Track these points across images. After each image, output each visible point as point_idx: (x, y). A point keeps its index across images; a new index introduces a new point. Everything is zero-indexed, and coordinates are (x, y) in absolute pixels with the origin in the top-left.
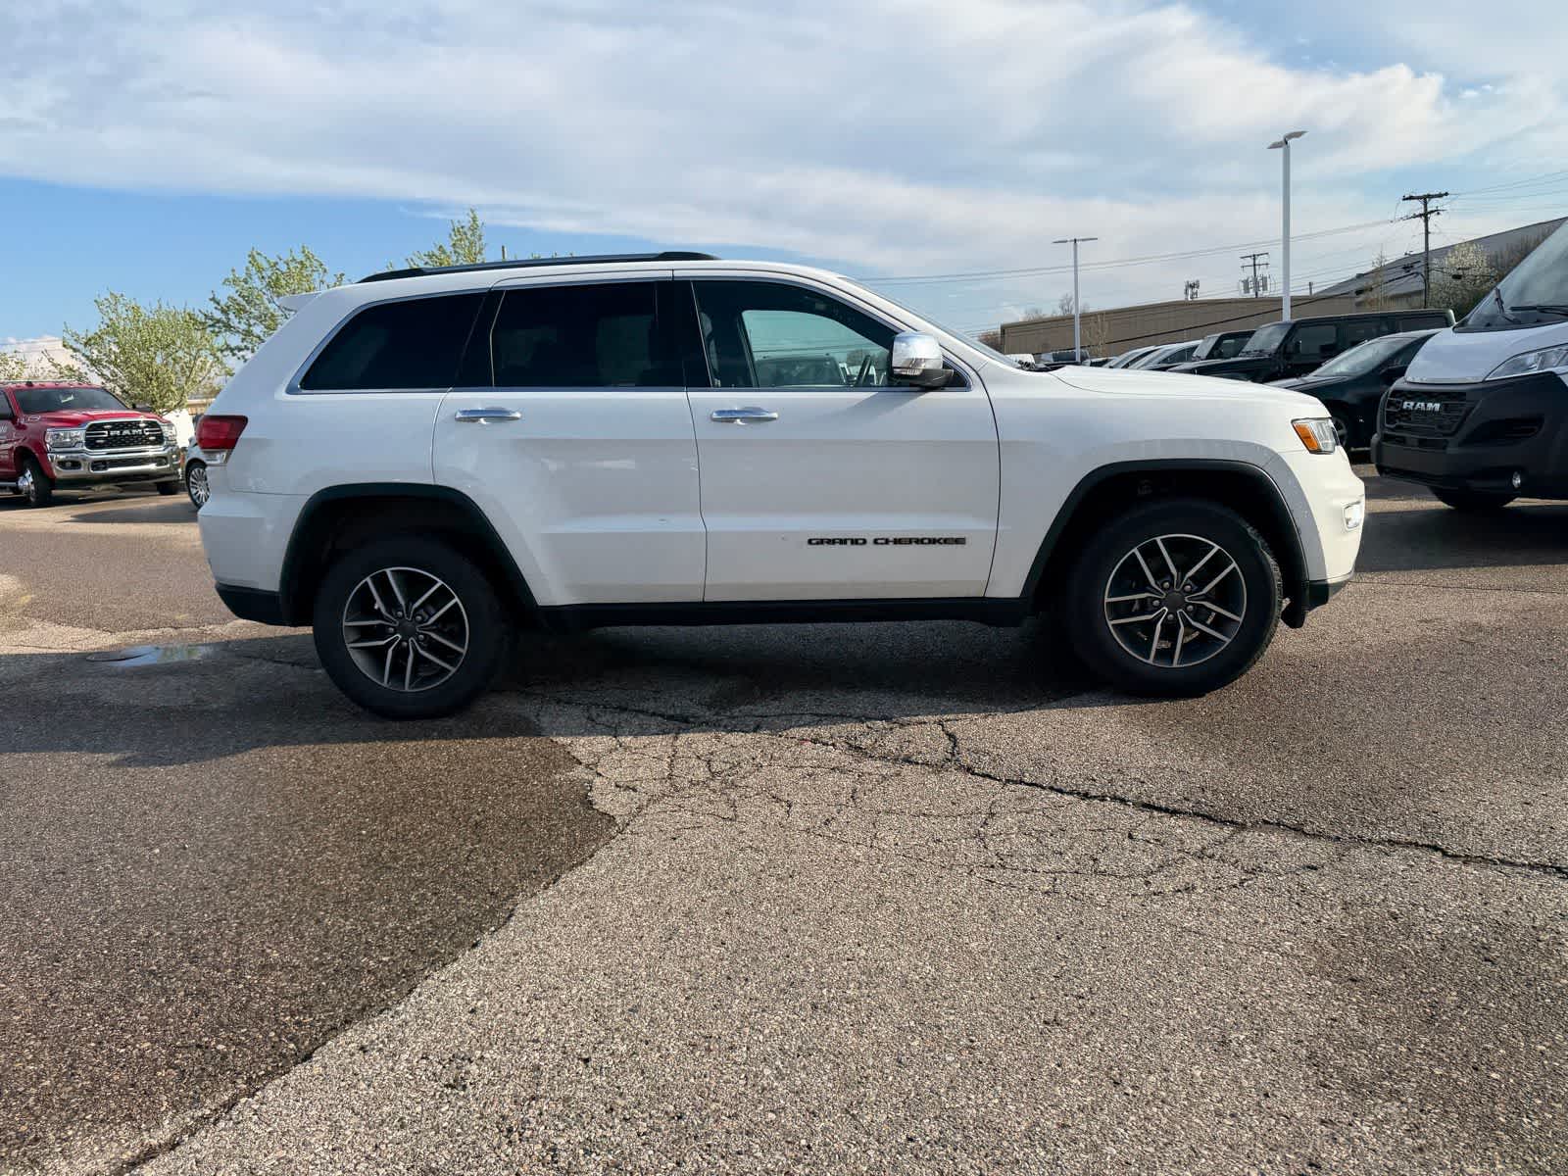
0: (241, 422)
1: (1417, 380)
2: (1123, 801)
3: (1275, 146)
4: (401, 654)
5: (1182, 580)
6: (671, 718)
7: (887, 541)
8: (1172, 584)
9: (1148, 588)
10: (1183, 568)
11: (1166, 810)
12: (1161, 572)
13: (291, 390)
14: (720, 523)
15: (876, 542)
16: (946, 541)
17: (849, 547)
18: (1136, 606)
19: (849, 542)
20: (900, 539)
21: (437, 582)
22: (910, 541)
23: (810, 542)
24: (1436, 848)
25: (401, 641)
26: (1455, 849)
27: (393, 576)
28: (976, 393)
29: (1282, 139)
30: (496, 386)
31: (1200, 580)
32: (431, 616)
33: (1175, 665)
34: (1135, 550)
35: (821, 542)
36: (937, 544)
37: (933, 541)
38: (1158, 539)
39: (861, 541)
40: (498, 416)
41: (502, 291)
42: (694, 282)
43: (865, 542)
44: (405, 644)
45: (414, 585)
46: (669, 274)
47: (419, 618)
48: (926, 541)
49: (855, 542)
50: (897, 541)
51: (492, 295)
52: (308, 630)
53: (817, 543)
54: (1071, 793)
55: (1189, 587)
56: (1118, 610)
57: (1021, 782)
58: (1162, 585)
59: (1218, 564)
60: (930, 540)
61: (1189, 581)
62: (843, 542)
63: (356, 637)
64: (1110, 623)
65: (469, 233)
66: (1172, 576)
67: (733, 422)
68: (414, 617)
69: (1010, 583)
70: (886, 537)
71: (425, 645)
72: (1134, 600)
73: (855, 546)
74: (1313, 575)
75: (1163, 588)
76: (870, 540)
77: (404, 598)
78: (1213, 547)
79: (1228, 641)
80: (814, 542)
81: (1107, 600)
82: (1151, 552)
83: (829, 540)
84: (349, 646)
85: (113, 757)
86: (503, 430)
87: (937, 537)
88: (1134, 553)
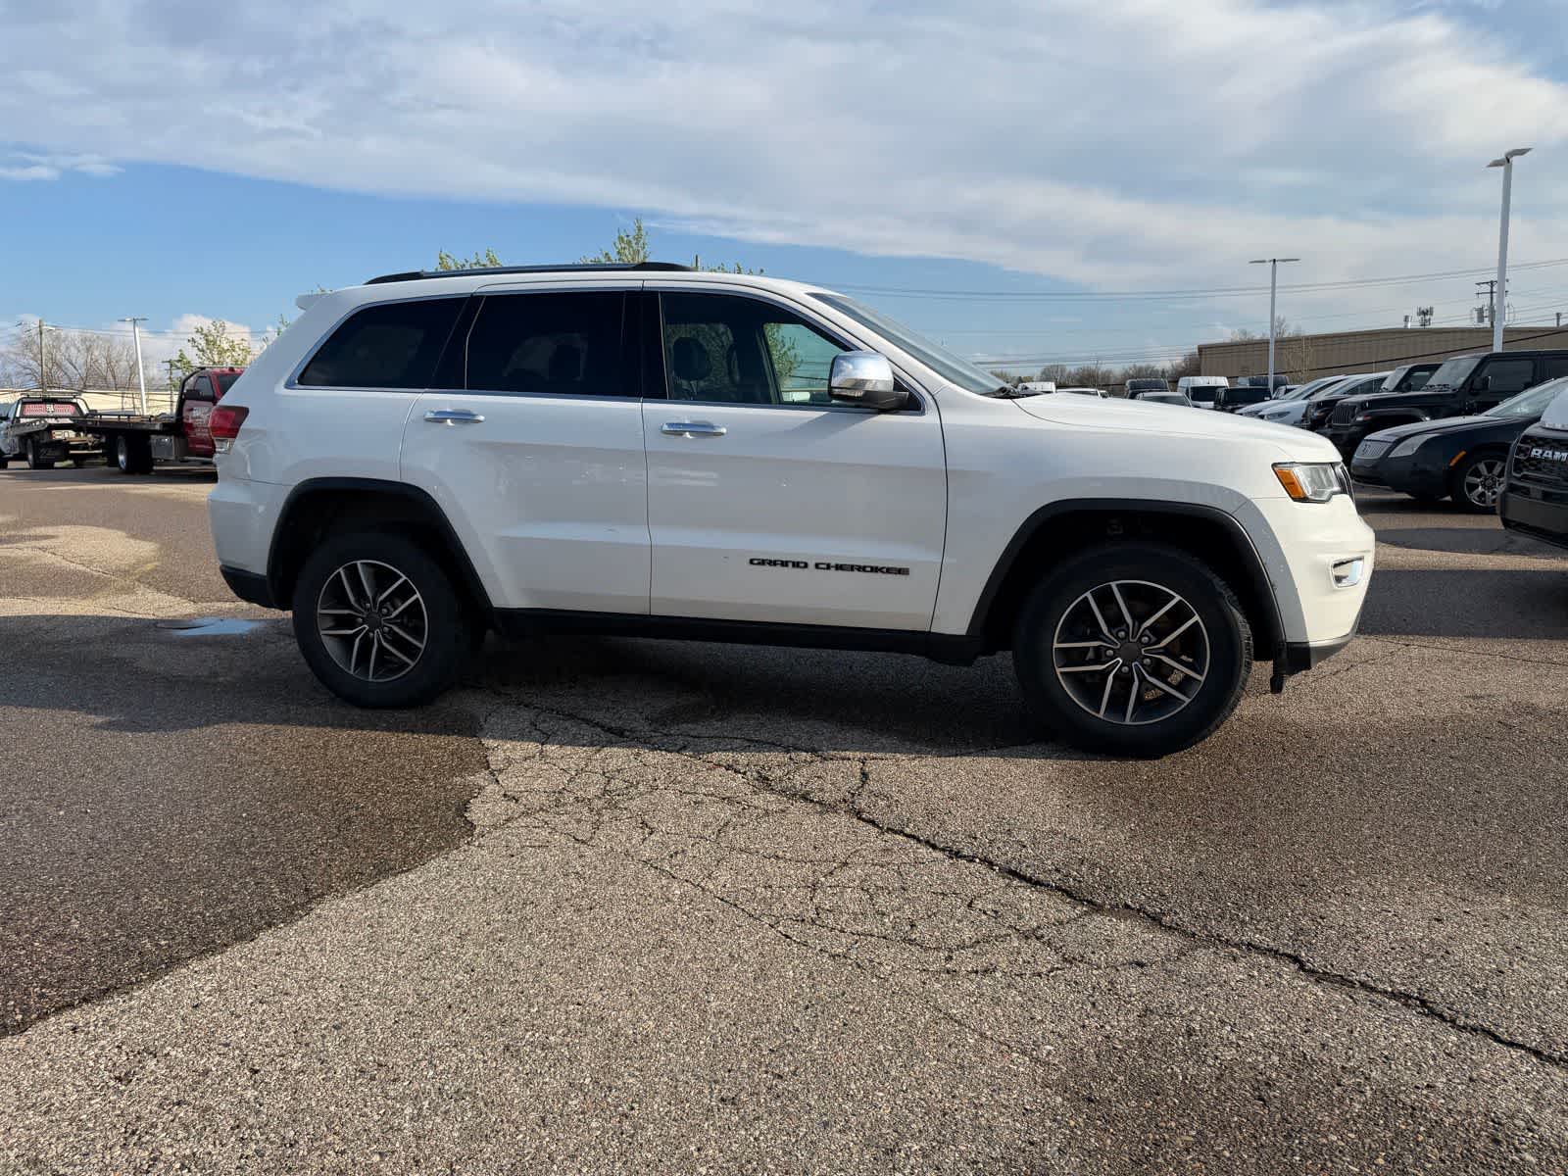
0: (243, 412)
1: (1559, 426)
2: (991, 864)
3: (1496, 164)
4: (367, 643)
5: (1139, 628)
6: (610, 730)
7: (829, 567)
8: (1127, 633)
9: (1102, 636)
10: (1139, 618)
11: (1029, 880)
12: (1116, 621)
13: (289, 385)
14: (667, 537)
15: (817, 566)
16: (889, 571)
18: (1091, 655)
19: (790, 565)
20: (841, 565)
21: (401, 577)
22: (852, 568)
23: (751, 562)
24: (1295, 959)
25: (369, 631)
26: (1317, 964)
27: (363, 568)
28: (929, 418)
29: (1503, 157)
30: (468, 388)
31: (1159, 631)
32: (395, 609)
33: (1128, 721)
34: (1088, 594)
35: (762, 562)
36: (880, 574)
37: (875, 570)
38: (1113, 585)
39: (802, 565)
40: (464, 418)
41: (483, 297)
42: (661, 293)
43: (806, 565)
44: (371, 634)
45: (382, 579)
46: (639, 284)
47: (385, 611)
48: (869, 569)
49: (796, 565)
50: (839, 567)
51: (473, 300)
52: (289, 614)
53: (759, 564)
54: (943, 850)
55: (1146, 638)
56: (1070, 657)
57: (901, 832)
58: (1117, 634)
59: (1178, 615)
60: (872, 568)
61: (1147, 632)
62: (784, 564)
63: (331, 624)
64: (1059, 670)
65: (634, 242)
66: (1128, 626)
67: (682, 435)
68: (380, 610)
69: (955, 619)
70: (828, 562)
71: (390, 638)
72: (1088, 648)
73: (796, 570)
74: (1291, 636)
75: (1117, 638)
76: (811, 565)
77: (371, 592)
78: (1173, 597)
79: (1188, 701)
80: (756, 562)
81: (1056, 645)
82: (1105, 599)
83: (771, 561)
84: (322, 632)
85: (99, 720)
86: (469, 432)
87: (880, 566)
88: (1086, 598)
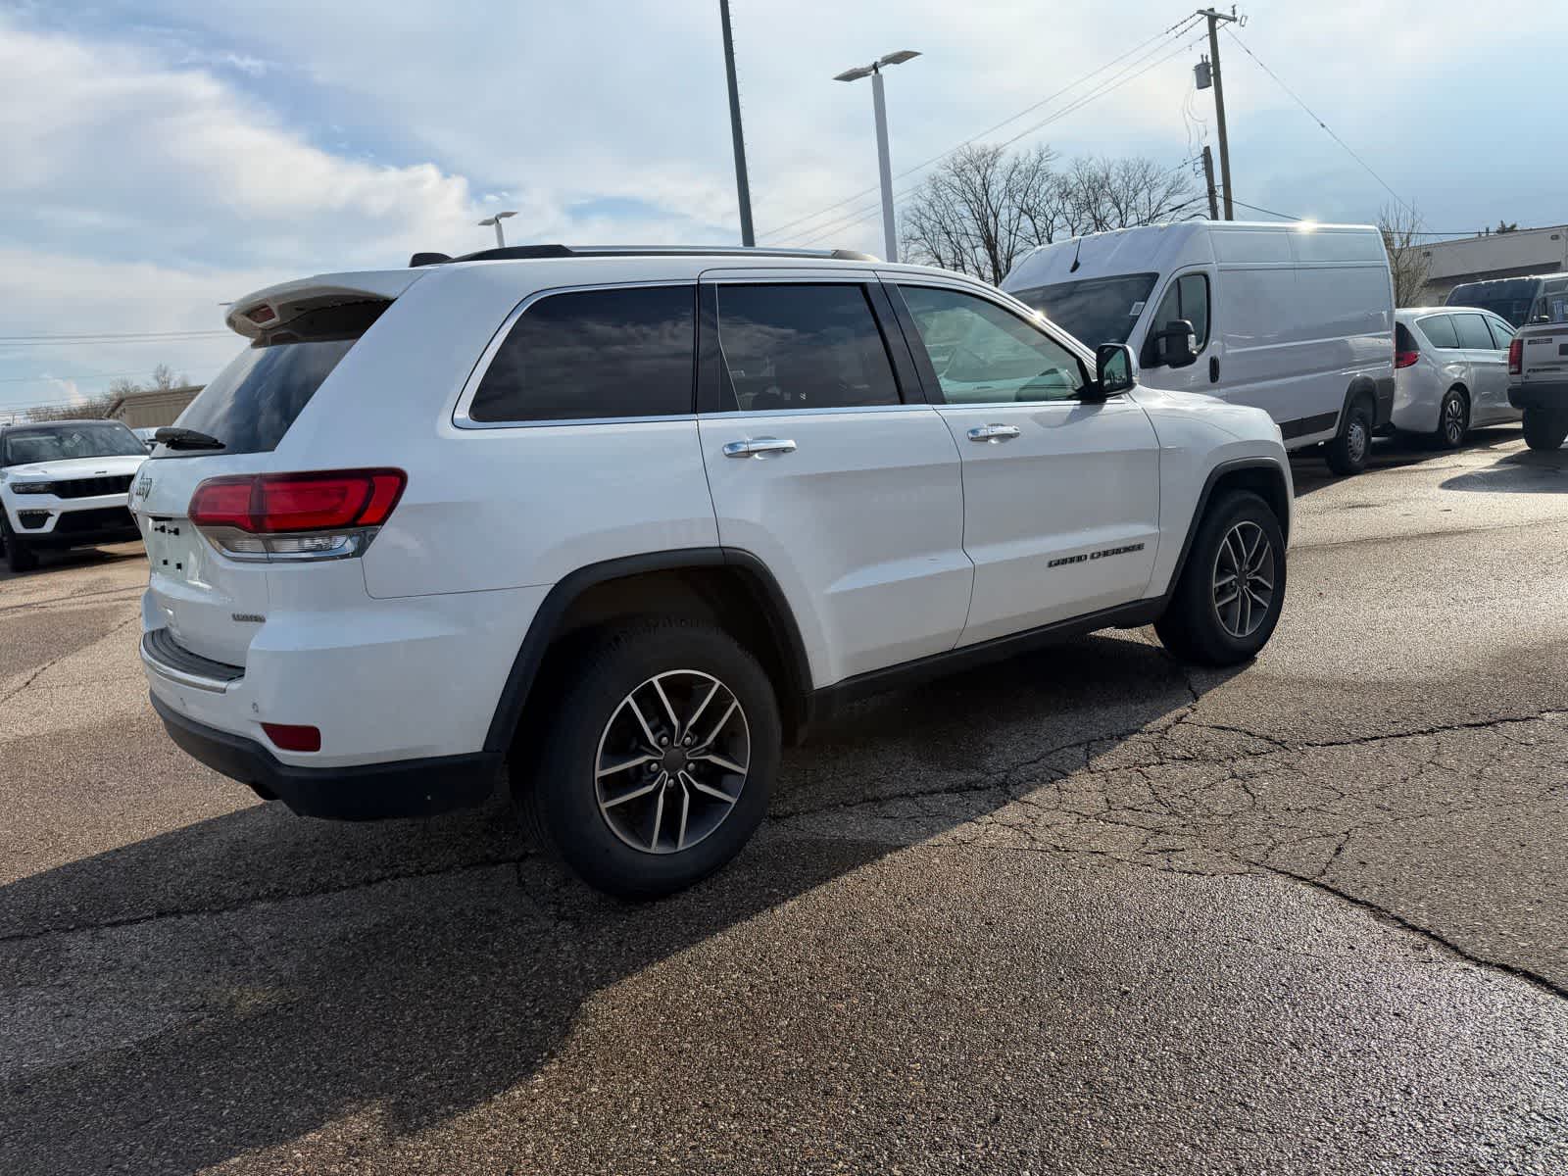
0: (395, 480)
5: (1248, 558)
7: (1099, 555)
10: (1248, 551)
12: (1239, 555)
13: (459, 425)
14: (985, 555)
15: (1092, 557)
16: (1133, 548)
17: (1076, 565)
19: (1077, 560)
20: (1107, 551)
21: (713, 683)
22: (1113, 552)
23: (1050, 565)
25: (669, 778)
27: (663, 686)
31: (1254, 559)
32: (710, 732)
33: (1247, 633)
34: (1227, 537)
35: (1058, 563)
36: (1128, 553)
37: (1126, 550)
38: (1236, 528)
39: (1083, 558)
40: (773, 447)
41: (713, 284)
43: (1085, 558)
44: (672, 782)
48: (1121, 550)
49: (1079, 559)
50: (1106, 554)
53: (1056, 565)
58: (1239, 567)
59: (1263, 544)
61: (1250, 561)
62: (1072, 560)
64: (1216, 606)
66: (1245, 558)
67: (987, 440)
68: (683, 741)
70: (1097, 551)
71: (701, 775)
73: (1081, 563)
76: (1088, 556)
77: (677, 714)
78: (1260, 532)
79: (1267, 605)
80: (1053, 564)
81: (1214, 586)
82: (1234, 540)
83: (1063, 560)
84: (604, 807)
87: (1128, 545)
88: (1226, 541)
